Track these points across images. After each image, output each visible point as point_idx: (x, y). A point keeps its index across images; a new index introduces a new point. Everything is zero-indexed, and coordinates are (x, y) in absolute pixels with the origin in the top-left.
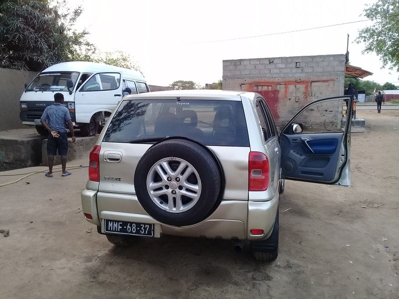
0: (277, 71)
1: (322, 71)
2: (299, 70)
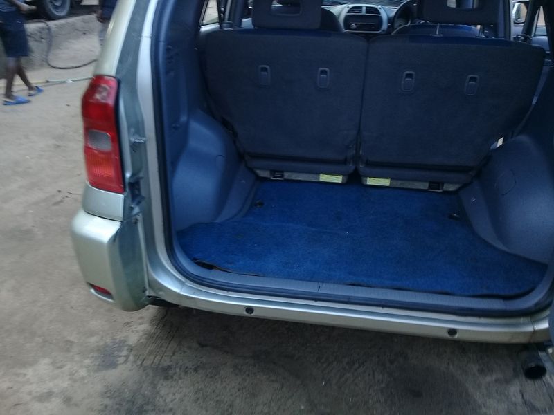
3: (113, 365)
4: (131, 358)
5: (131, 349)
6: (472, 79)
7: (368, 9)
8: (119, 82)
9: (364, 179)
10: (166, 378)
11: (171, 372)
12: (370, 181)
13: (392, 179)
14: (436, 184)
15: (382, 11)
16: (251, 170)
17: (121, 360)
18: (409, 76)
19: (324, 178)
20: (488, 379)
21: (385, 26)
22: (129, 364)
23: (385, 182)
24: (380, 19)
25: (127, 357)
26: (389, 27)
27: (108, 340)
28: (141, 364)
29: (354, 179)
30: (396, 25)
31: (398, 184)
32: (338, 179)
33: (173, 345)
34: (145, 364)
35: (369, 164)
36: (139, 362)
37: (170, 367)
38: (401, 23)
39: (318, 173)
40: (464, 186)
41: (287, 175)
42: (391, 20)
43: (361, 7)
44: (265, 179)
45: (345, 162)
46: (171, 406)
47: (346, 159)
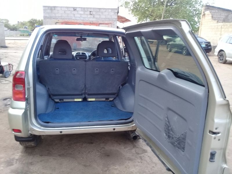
0: (79, 16)
1: (105, 18)
2: (92, 16)
3: (12, 165)
4: (18, 162)
5: (17, 160)
6: (112, 70)
7: (82, 53)
8: (25, 72)
9: (87, 99)
10: (32, 165)
11: (33, 163)
12: (89, 100)
13: (95, 98)
14: (107, 99)
15: (86, 54)
16: (53, 100)
17: (14, 163)
18: (97, 70)
19: (76, 100)
20: (127, 149)
21: (88, 58)
22: (18, 164)
23: (93, 100)
24: (86, 56)
25: (16, 162)
26: (89, 58)
27: (8, 159)
28: (22, 163)
29: (85, 99)
30: (91, 58)
31: (97, 100)
32: (80, 100)
33: (31, 157)
34: (23, 163)
35: (89, 95)
36: (21, 163)
37: (32, 162)
38: (92, 57)
39: (74, 98)
40: (115, 98)
41: (65, 100)
42: (90, 56)
43: (80, 53)
44: (58, 102)
45: (82, 95)
46: (35, 171)
47: (82, 94)
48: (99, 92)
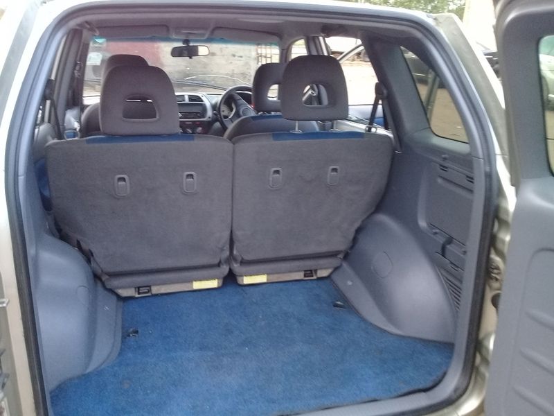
6: (335, 170)
7: (191, 98)
9: (239, 278)
12: (247, 280)
13: (268, 274)
15: (204, 98)
16: (112, 291)
18: (277, 172)
19: (197, 285)
21: (210, 113)
23: (262, 279)
24: (204, 107)
26: (214, 114)
31: (275, 278)
32: (214, 284)
35: (244, 263)
39: (191, 281)
40: (336, 269)
41: (155, 290)
42: (216, 108)
43: (183, 96)
44: (130, 298)
45: (219, 265)
47: (220, 262)
48: (285, 253)
